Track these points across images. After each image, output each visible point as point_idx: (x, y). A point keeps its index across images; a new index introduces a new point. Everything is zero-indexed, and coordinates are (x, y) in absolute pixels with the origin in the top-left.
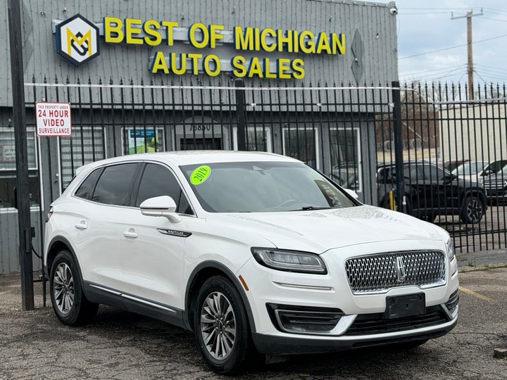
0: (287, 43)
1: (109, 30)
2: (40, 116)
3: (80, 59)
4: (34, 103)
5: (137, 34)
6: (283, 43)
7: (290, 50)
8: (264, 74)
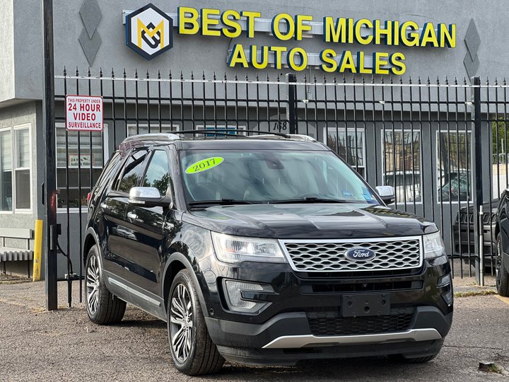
0: (386, 35)
1: (183, 20)
2: (70, 110)
3: (151, 51)
4: (65, 97)
5: (215, 25)
6: (381, 34)
7: (389, 42)
8: (358, 69)
